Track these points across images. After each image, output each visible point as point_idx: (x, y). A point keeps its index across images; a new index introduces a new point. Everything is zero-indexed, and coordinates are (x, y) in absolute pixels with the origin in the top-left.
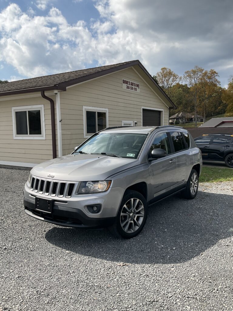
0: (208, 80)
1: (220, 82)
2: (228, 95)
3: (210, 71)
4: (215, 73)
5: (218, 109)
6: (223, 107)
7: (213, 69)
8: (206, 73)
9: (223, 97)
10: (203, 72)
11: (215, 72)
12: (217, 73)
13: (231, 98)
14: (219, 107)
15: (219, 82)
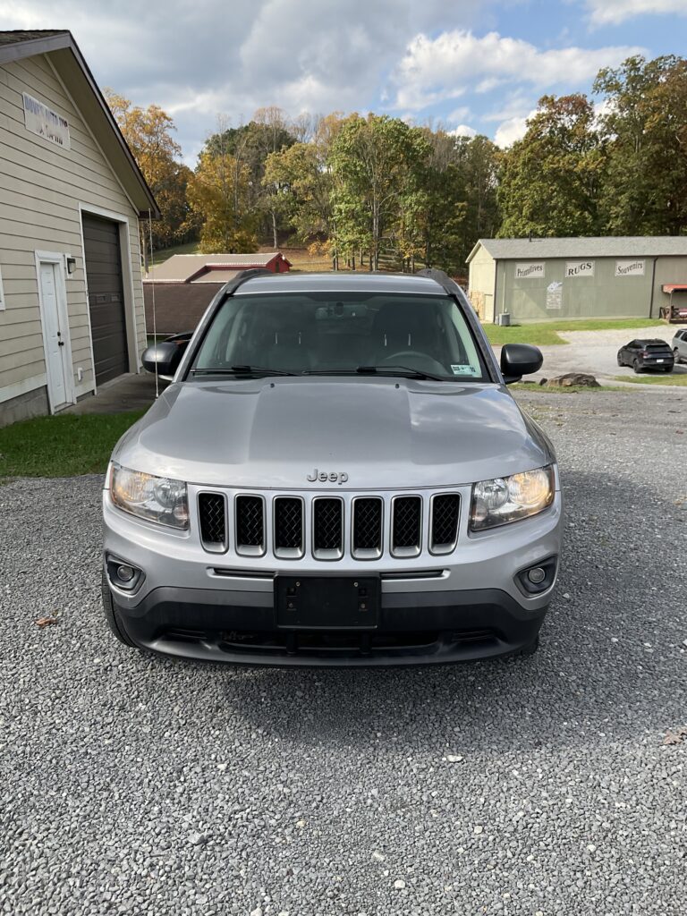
0: (147, 139)
1: (180, 147)
2: (206, 188)
3: (149, 111)
4: (165, 118)
5: (181, 229)
6: (193, 223)
7: (157, 105)
8: (137, 115)
9: (191, 195)
10: (130, 110)
11: (163, 115)
12: (169, 120)
13: (213, 198)
14: (184, 224)
15: (177, 148)
